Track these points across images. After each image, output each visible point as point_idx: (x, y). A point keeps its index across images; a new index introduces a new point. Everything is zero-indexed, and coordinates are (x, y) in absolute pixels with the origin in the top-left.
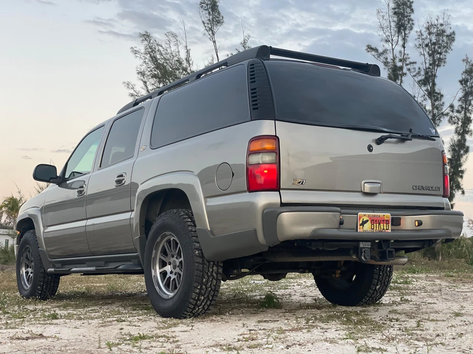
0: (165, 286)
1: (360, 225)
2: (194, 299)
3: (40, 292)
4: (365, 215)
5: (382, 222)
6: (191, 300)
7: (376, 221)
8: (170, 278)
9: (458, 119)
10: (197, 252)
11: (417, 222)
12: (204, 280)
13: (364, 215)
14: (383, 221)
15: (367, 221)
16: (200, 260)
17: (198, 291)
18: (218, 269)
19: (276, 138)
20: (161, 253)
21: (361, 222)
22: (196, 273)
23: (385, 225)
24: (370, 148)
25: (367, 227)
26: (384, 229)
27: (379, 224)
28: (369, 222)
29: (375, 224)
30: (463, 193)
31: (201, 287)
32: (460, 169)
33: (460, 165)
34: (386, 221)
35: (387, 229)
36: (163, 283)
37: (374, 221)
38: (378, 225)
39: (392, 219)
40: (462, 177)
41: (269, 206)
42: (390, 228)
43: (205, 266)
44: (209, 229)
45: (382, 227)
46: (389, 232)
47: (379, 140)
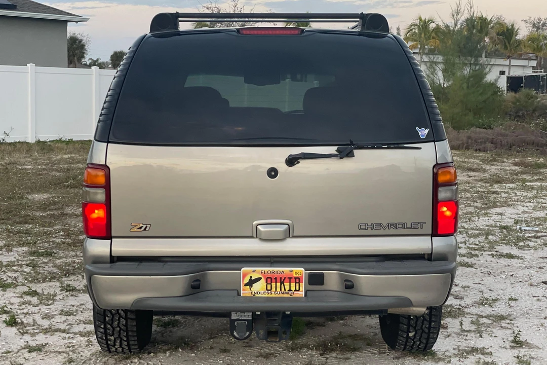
1: (246, 285)
4: (254, 271)
5: (287, 280)
7: (276, 279)
13: (252, 271)
14: (290, 278)
15: (259, 279)
17: (102, 330)
21: (247, 280)
22: (97, 310)
23: (293, 285)
24: (272, 173)
25: (259, 287)
26: (290, 290)
27: (282, 283)
28: (263, 281)
29: (273, 284)
31: (105, 327)
34: (296, 278)
35: (296, 290)
38: (279, 284)
39: (308, 275)
42: (303, 288)
45: (287, 288)
46: (302, 293)
47: (292, 161)
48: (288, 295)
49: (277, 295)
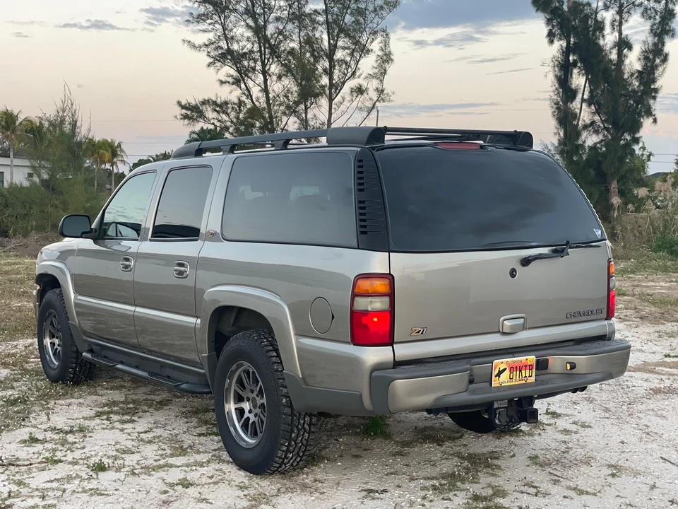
0: (242, 427)
1: (496, 376)
2: (280, 458)
3: (72, 376)
4: (502, 363)
5: (524, 368)
6: (277, 459)
7: (516, 367)
8: (248, 419)
9: (656, 12)
10: (284, 400)
11: (568, 365)
12: (293, 435)
13: (500, 363)
14: (526, 366)
15: (505, 369)
16: (287, 410)
17: (285, 448)
18: (311, 420)
19: (390, 277)
20: (236, 382)
21: (496, 372)
22: (283, 427)
23: (528, 371)
24: (513, 273)
25: (505, 376)
26: (526, 377)
27: (520, 371)
28: (507, 370)
29: (515, 373)
30: (655, 121)
31: (289, 444)
32: (652, 87)
33: (654, 81)
34: (530, 365)
35: (529, 376)
36: (239, 422)
37: (512, 369)
38: (518, 372)
39: (537, 361)
40: (654, 98)
41: (379, 367)
42: (534, 375)
43: (295, 418)
44: (301, 376)
45: (524, 375)
46: (533, 379)
47: (526, 262)
48: (524, 382)
49: (516, 383)
